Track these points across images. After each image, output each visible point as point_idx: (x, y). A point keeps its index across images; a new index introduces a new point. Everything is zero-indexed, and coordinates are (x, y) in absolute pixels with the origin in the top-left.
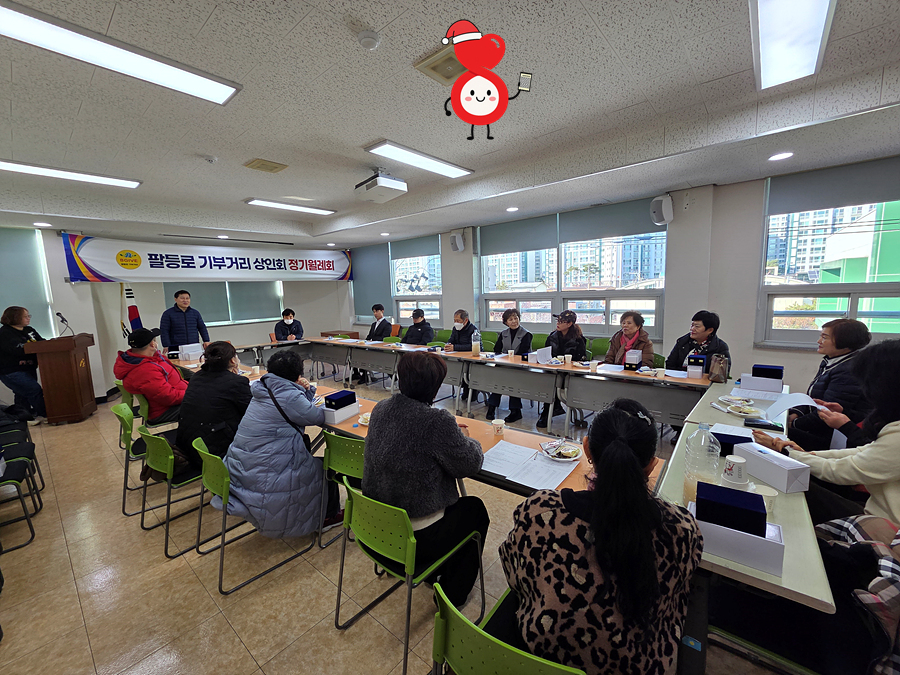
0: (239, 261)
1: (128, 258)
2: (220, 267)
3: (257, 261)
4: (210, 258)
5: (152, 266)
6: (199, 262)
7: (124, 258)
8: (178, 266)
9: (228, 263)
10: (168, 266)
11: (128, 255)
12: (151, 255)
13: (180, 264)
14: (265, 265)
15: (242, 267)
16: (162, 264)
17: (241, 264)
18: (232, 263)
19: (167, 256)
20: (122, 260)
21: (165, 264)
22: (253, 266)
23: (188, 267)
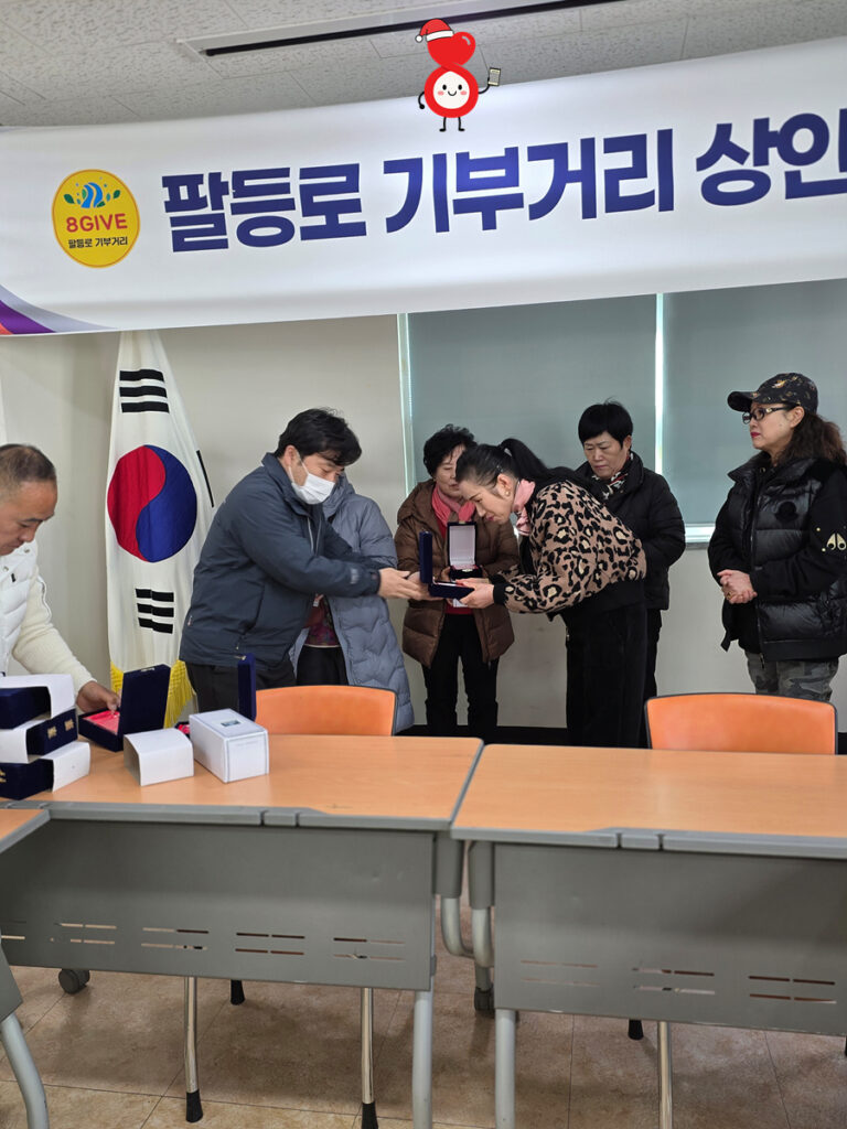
0: (605, 162)
1: (93, 211)
2: (488, 212)
3: (723, 142)
4: (440, 160)
5: (180, 244)
6: (381, 193)
7: (77, 211)
8: (287, 231)
9: (535, 179)
10: (244, 234)
11: (94, 196)
12: (171, 183)
13: (296, 217)
14: (776, 168)
15: (616, 203)
16: (219, 222)
17: (614, 177)
18: (562, 177)
19: (239, 177)
20: (71, 223)
21: (233, 222)
22: (688, 180)
23: (333, 230)
